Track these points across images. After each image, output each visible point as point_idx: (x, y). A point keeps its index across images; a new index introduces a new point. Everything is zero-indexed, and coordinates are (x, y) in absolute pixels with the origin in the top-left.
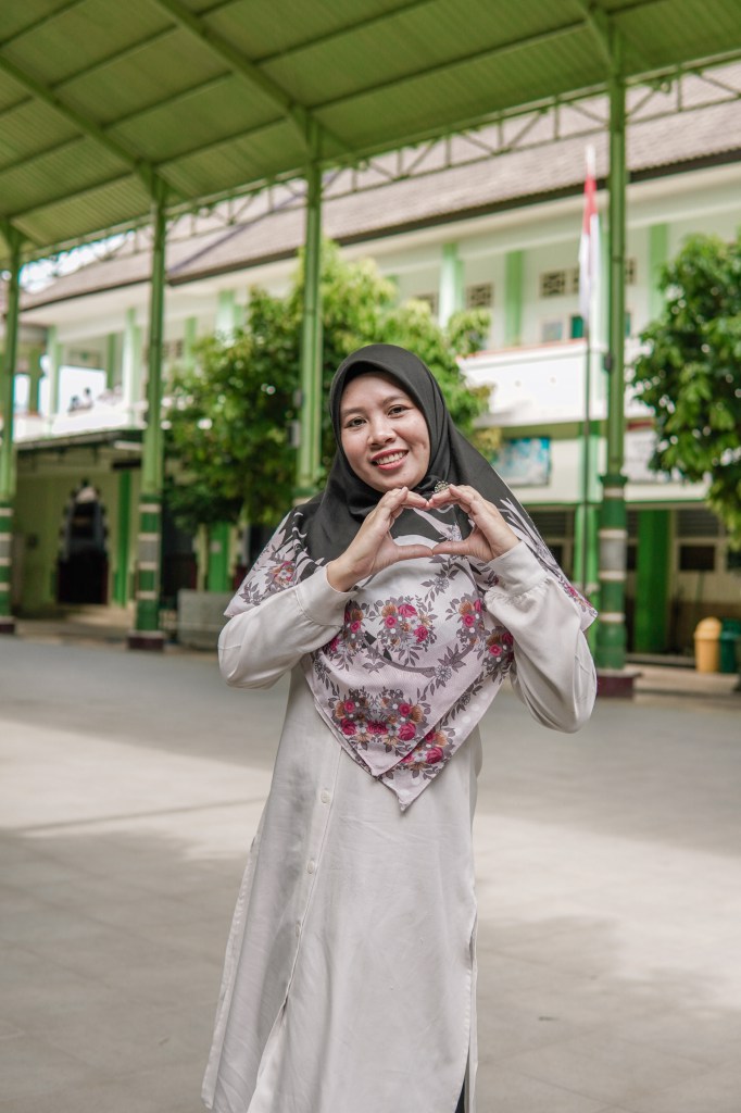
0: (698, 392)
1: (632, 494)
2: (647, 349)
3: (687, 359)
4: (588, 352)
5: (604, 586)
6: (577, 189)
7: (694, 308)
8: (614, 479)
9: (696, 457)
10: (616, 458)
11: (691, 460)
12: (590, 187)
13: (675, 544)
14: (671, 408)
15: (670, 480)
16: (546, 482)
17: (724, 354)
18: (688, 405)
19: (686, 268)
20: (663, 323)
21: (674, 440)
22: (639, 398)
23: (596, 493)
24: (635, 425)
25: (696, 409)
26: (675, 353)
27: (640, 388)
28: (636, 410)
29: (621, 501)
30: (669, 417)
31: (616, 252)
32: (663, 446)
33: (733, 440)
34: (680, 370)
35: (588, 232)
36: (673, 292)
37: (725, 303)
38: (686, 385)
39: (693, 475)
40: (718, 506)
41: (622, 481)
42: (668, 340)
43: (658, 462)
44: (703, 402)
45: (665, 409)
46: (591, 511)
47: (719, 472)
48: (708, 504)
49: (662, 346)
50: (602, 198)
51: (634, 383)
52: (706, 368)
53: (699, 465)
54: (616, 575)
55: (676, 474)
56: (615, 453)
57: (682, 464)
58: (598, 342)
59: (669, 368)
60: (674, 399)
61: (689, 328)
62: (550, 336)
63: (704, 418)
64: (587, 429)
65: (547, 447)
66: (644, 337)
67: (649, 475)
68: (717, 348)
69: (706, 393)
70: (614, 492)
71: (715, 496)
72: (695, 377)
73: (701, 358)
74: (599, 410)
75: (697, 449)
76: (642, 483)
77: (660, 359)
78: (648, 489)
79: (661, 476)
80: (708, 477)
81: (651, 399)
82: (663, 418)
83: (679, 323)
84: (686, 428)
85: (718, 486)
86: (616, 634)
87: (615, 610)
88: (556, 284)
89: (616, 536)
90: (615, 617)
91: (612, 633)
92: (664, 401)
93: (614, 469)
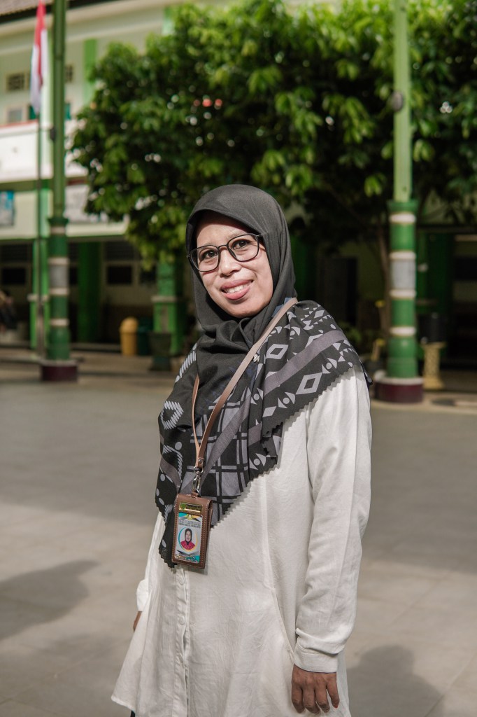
0: (118, 155)
1: (72, 231)
2: (82, 124)
3: (110, 132)
4: (40, 130)
5: (53, 300)
6: (31, 13)
7: (115, 94)
8: (58, 220)
9: (118, 203)
10: (60, 205)
11: (114, 206)
12: (41, 11)
13: (104, 265)
14: (99, 168)
15: (99, 221)
16: (12, 223)
17: (136, 127)
18: (111, 165)
19: (108, 67)
20: (93, 106)
21: (102, 191)
22: (76, 161)
23: (46, 231)
24: (73, 182)
25: (117, 168)
26: (101, 129)
27: (77, 153)
28: (74, 170)
29: (64, 237)
30: (97, 174)
31: (59, 51)
32: (94, 196)
33: (144, 190)
34: (104, 140)
35: (39, 43)
36: (99, 85)
37: (138, 91)
38: (109, 150)
39: (115, 217)
40: (134, 239)
41: (65, 222)
42: (96, 118)
43: (91, 208)
44: (122, 164)
45: (95, 169)
46: (44, 244)
47: (135, 214)
48: (127, 238)
49: (92, 122)
50: (48, 20)
51: (72, 150)
52: (123, 138)
53: (121, 209)
54: (62, 291)
55: (104, 217)
56: (58, 201)
57: (108, 209)
58: (46, 123)
59: (96, 139)
60: (101, 161)
61: (112, 110)
62: (13, 119)
63: (123, 175)
64: (39, 185)
65: (12, 198)
66: (80, 117)
67: (84, 217)
68: (131, 124)
69: (124, 156)
70: (59, 230)
71: (132, 232)
72: (116, 145)
73: (121, 132)
74: (47, 172)
75: (118, 198)
76: (79, 223)
77: (90, 133)
78: (83, 226)
79: (93, 218)
80: (126, 219)
81: (84, 162)
82: (93, 175)
83: (104, 105)
84: (109, 183)
85: (135, 224)
86: (62, 335)
87: (62, 317)
88: (17, 83)
89: (62, 262)
90: (62, 322)
91: (60, 334)
92: (93, 163)
93: (59, 212)
